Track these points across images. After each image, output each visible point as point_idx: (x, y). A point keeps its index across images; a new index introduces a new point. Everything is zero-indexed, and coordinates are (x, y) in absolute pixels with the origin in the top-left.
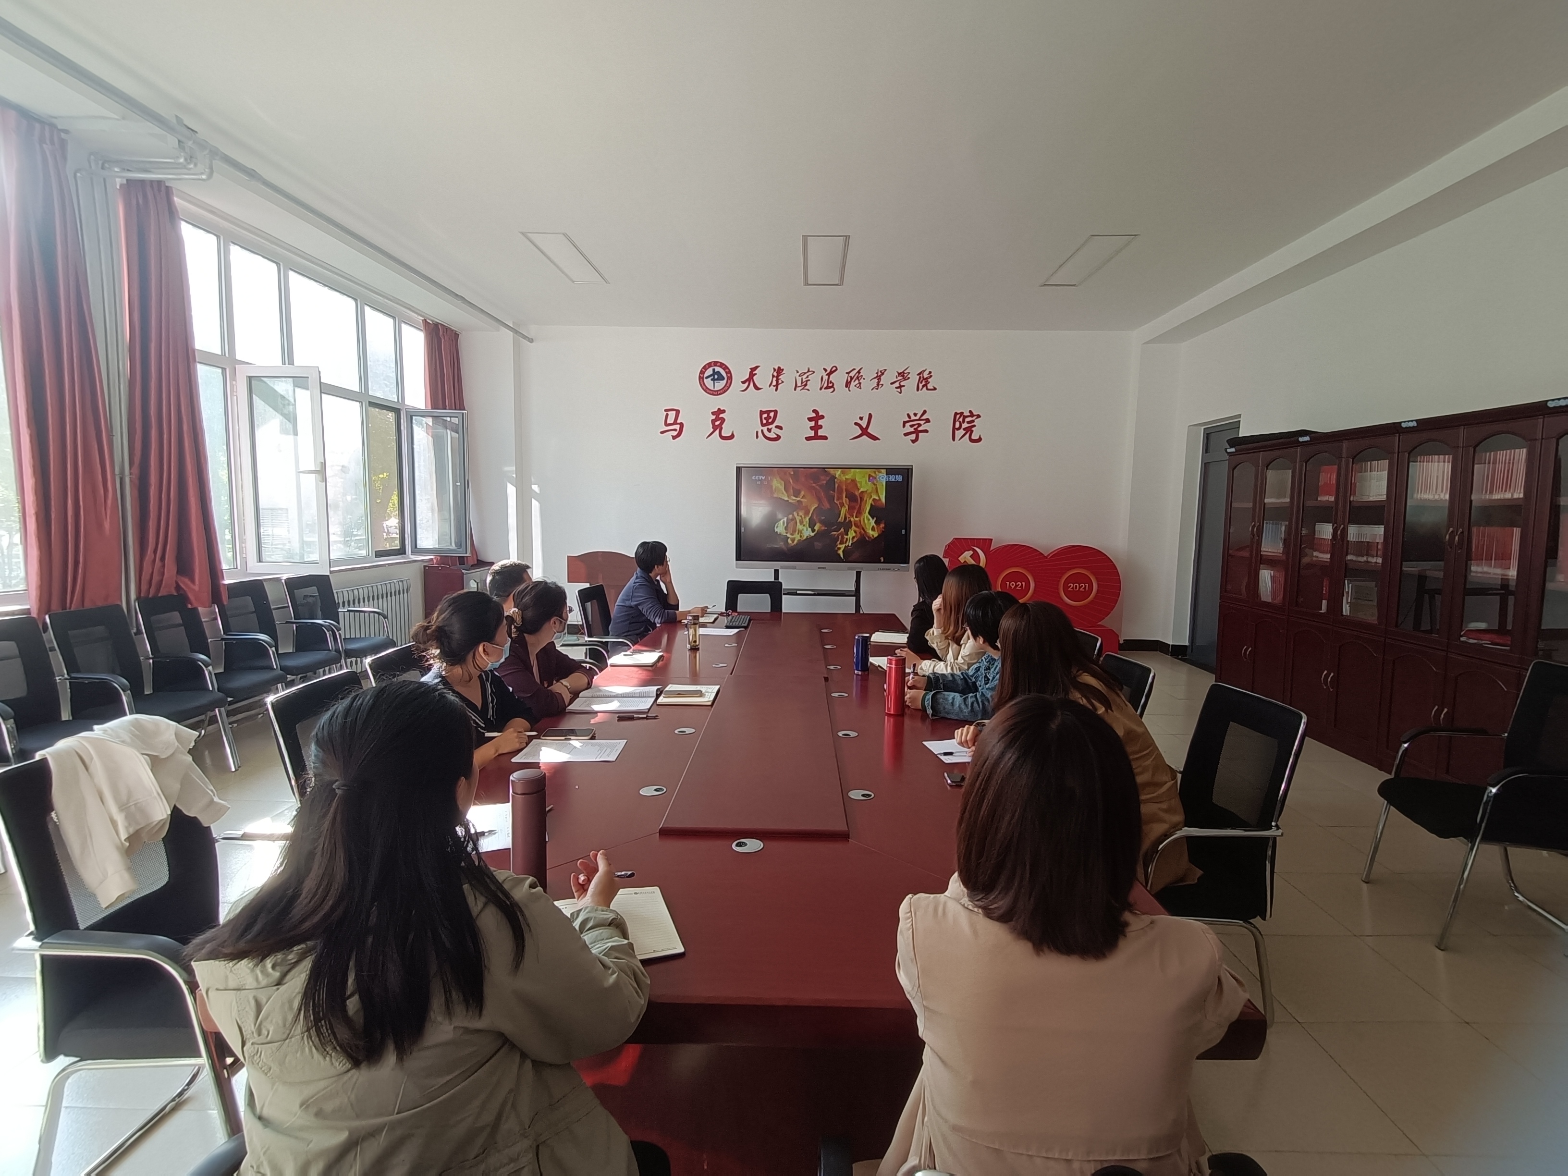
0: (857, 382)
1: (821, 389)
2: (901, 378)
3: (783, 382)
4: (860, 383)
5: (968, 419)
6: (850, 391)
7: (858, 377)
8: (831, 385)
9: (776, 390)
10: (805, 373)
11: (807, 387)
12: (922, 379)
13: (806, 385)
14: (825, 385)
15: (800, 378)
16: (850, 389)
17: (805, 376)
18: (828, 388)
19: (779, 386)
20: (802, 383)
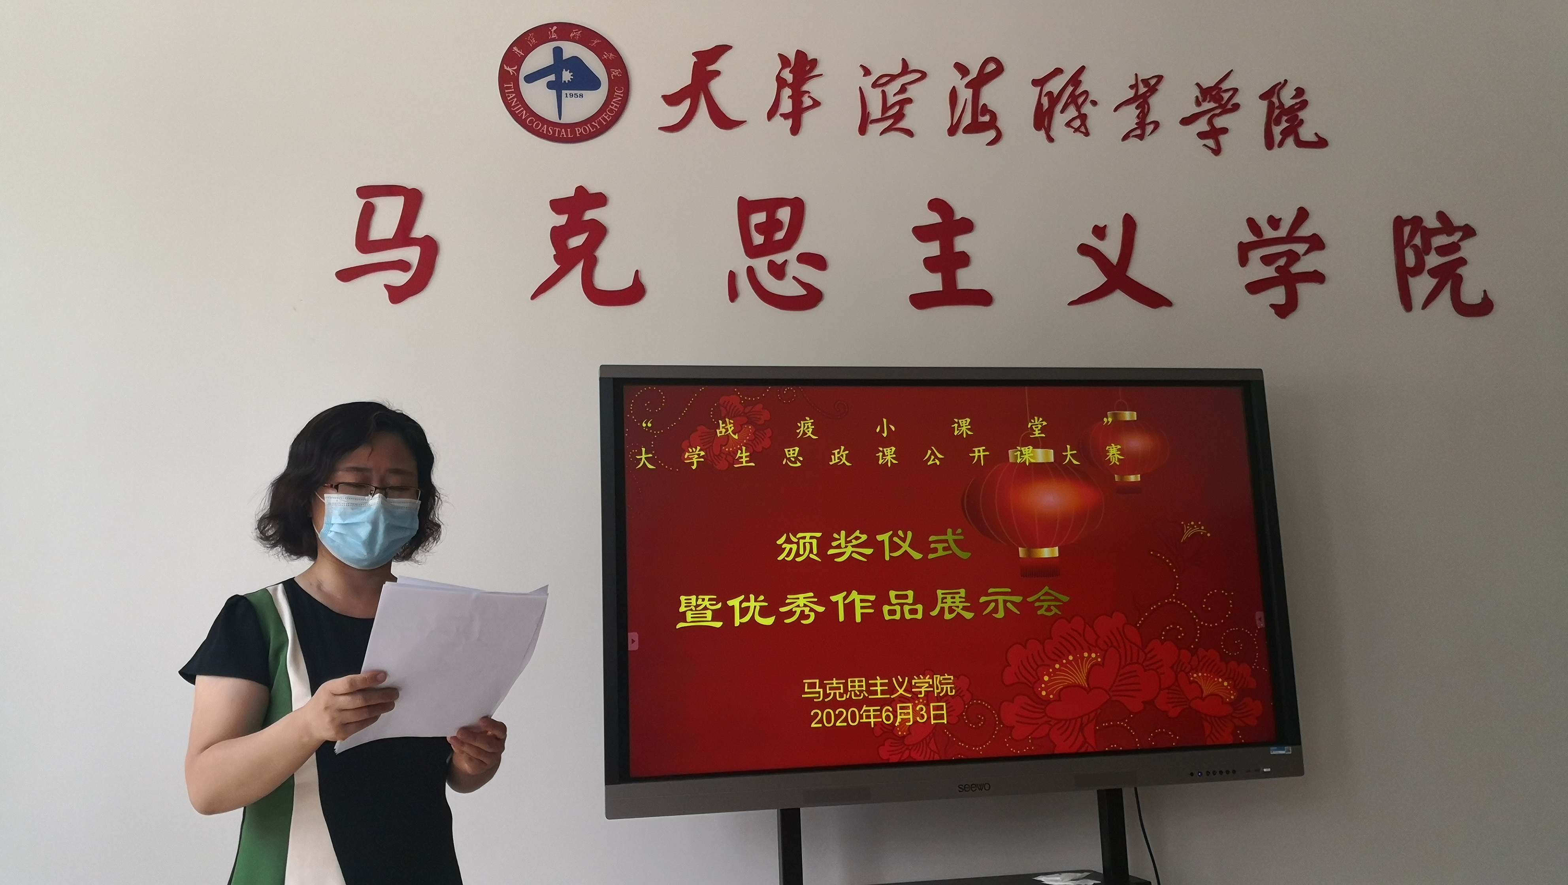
0: (1072, 112)
1: (952, 131)
2: (1212, 105)
3: (816, 104)
4: (1083, 117)
5: (1440, 240)
6: (1051, 139)
7: (1073, 99)
8: (987, 118)
9: (795, 130)
10: (893, 78)
11: (901, 125)
12: (1277, 112)
13: (899, 116)
14: (967, 120)
15: (878, 91)
16: (1053, 134)
17: (896, 86)
18: (975, 128)
19: (808, 118)
20: (885, 108)
